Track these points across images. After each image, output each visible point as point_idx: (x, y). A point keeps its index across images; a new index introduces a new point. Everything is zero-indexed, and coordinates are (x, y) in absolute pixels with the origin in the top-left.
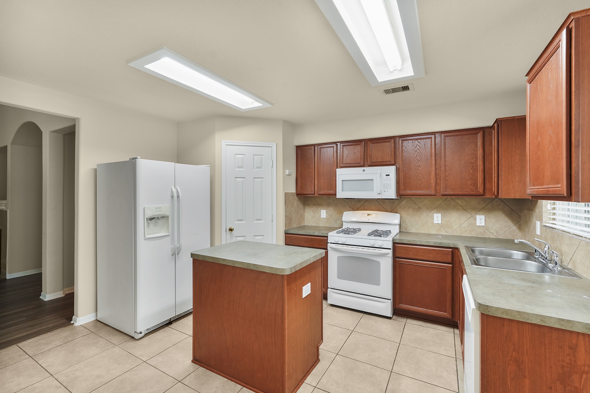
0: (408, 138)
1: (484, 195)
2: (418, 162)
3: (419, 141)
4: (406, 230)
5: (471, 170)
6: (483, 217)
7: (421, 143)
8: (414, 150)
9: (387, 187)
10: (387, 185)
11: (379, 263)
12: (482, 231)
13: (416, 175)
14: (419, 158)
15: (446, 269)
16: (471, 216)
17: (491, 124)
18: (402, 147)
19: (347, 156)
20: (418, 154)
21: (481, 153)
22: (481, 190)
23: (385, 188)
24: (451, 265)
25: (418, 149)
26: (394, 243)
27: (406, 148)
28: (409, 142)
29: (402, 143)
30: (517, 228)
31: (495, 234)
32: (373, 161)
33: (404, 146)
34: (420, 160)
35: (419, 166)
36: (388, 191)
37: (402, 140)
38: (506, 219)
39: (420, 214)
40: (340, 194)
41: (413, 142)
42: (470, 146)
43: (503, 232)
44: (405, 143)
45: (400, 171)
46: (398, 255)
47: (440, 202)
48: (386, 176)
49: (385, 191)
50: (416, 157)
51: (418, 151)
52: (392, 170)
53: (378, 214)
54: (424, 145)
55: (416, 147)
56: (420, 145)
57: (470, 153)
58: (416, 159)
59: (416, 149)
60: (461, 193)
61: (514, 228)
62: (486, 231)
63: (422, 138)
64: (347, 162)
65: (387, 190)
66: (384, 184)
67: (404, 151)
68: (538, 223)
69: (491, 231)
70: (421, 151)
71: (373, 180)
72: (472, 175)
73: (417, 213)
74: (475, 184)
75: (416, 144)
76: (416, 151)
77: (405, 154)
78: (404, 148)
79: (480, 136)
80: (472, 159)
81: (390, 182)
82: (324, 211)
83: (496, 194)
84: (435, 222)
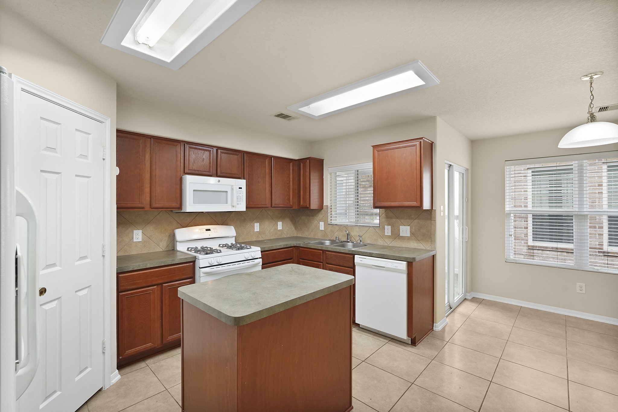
1: (293, 207)
2: (258, 178)
5: (287, 189)
6: (281, 223)
9: (240, 199)
10: (240, 198)
13: (256, 189)
14: (259, 175)
16: (275, 223)
19: (194, 161)
22: (291, 203)
23: (238, 201)
24: (292, 260)
30: (295, 229)
32: (223, 172)
35: (259, 182)
37: (247, 156)
38: (291, 223)
39: (246, 225)
42: (287, 171)
43: (289, 232)
47: (258, 214)
48: (239, 188)
49: (238, 204)
52: (242, 183)
57: (287, 176)
62: (282, 233)
63: (261, 158)
64: (195, 168)
65: (240, 203)
66: (237, 197)
68: (322, 223)
69: (285, 233)
71: (226, 192)
79: (291, 164)
80: (288, 180)
81: (242, 194)
82: (140, 232)
83: (308, 206)
84: (256, 230)
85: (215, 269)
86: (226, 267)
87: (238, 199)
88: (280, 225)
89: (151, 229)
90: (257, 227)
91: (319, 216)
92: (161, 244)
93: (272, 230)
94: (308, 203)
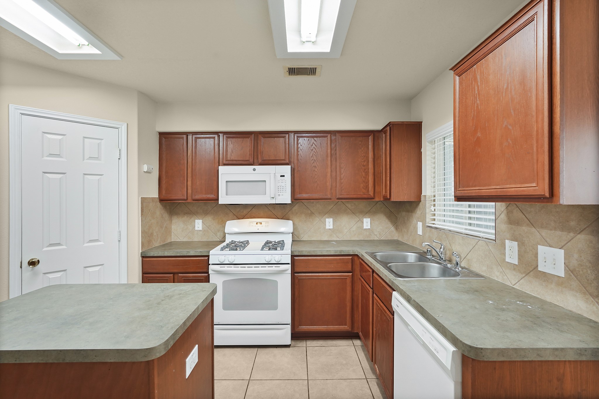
0: (304, 134)
1: (374, 199)
2: (314, 162)
3: (315, 139)
4: (299, 239)
5: (363, 174)
6: (369, 220)
7: (317, 141)
8: (310, 149)
9: (282, 189)
10: (282, 188)
11: (276, 282)
12: (368, 233)
13: (312, 176)
14: (315, 158)
15: (346, 278)
16: (359, 219)
17: (380, 127)
18: (298, 144)
19: (232, 151)
20: (314, 153)
21: (372, 156)
22: (371, 193)
23: (280, 191)
24: (351, 274)
25: (314, 147)
26: (293, 256)
27: (301, 146)
28: (305, 140)
29: (298, 140)
30: (395, 229)
31: (378, 236)
32: (265, 159)
33: (300, 143)
34: (316, 160)
35: (315, 167)
36: (282, 195)
37: (298, 137)
38: (387, 220)
39: (313, 220)
40: (223, 200)
41: (309, 140)
42: (362, 149)
43: (384, 234)
44: (301, 140)
45: (296, 171)
46: (297, 270)
47: (332, 207)
48: (281, 177)
49: (279, 195)
50: (312, 156)
51: (314, 150)
52: (286, 170)
53: (268, 222)
54: (321, 144)
55: (312, 145)
56: (316, 144)
57: (363, 155)
58: (312, 158)
59: (312, 148)
60: (355, 196)
61: (393, 229)
62: (371, 234)
63: (318, 136)
64: (233, 158)
65: (282, 193)
66: (279, 187)
67: (299, 149)
68: (420, 224)
69: (376, 233)
70: (317, 150)
71: (265, 181)
72: (364, 178)
73: (309, 219)
74: (367, 187)
75: (312, 143)
76: (312, 150)
77: (300, 152)
78: (299, 145)
79: (371, 138)
80: (365, 161)
81: (285, 184)
82: (200, 221)
83: (388, 197)
84: (327, 227)
85: (226, 268)
86: (239, 269)
87: (280, 189)
88: (367, 223)
89: (209, 219)
90: (329, 223)
91: (418, 212)
92: (218, 234)
93: (354, 229)
94: (388, 191)
